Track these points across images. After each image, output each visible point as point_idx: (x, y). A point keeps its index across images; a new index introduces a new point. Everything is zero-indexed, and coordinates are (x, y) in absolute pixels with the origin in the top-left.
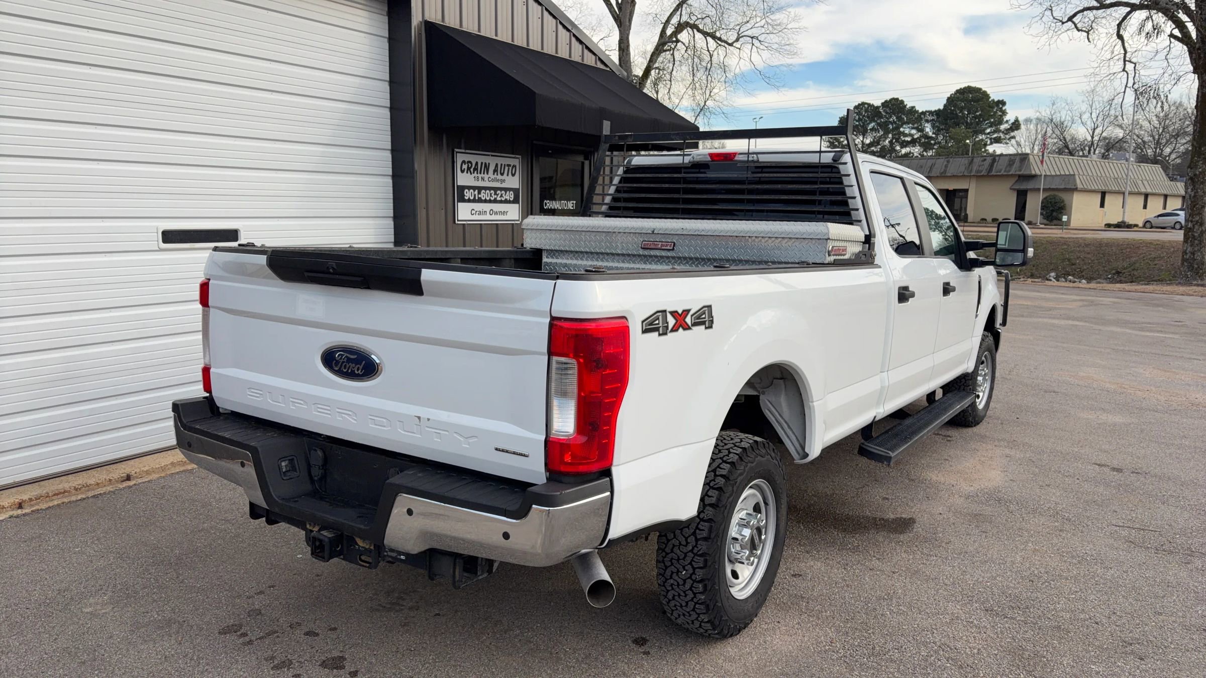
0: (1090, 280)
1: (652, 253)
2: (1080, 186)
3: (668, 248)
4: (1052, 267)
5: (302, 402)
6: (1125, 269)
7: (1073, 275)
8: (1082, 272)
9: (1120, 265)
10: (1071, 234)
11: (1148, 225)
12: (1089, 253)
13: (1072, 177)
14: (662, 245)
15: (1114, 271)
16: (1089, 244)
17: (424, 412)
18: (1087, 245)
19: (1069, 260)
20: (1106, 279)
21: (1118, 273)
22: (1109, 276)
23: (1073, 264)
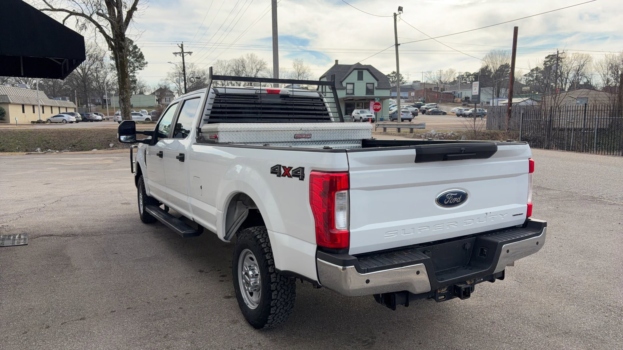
0: (60, 150)
1: (301, 140)
2: (11, 101)
3: (309, 137)
4: (37, 145)
5: (426, 228)
6: (76, 143)
7: (50, 149)
8: (55, 147)
9: (74, 141)
10: (22, 127)
11: (49, 121)
12: (55, 137)
13: (6, 96)
14: (305, 136)
15: (71, 145)
16: (54, 132)
17: (488, 210)
18: (52, 133)
19: (46, 141)
20: (69, 149)
21: (74, 146)
22: (70, 148)
23: (48, 143)
